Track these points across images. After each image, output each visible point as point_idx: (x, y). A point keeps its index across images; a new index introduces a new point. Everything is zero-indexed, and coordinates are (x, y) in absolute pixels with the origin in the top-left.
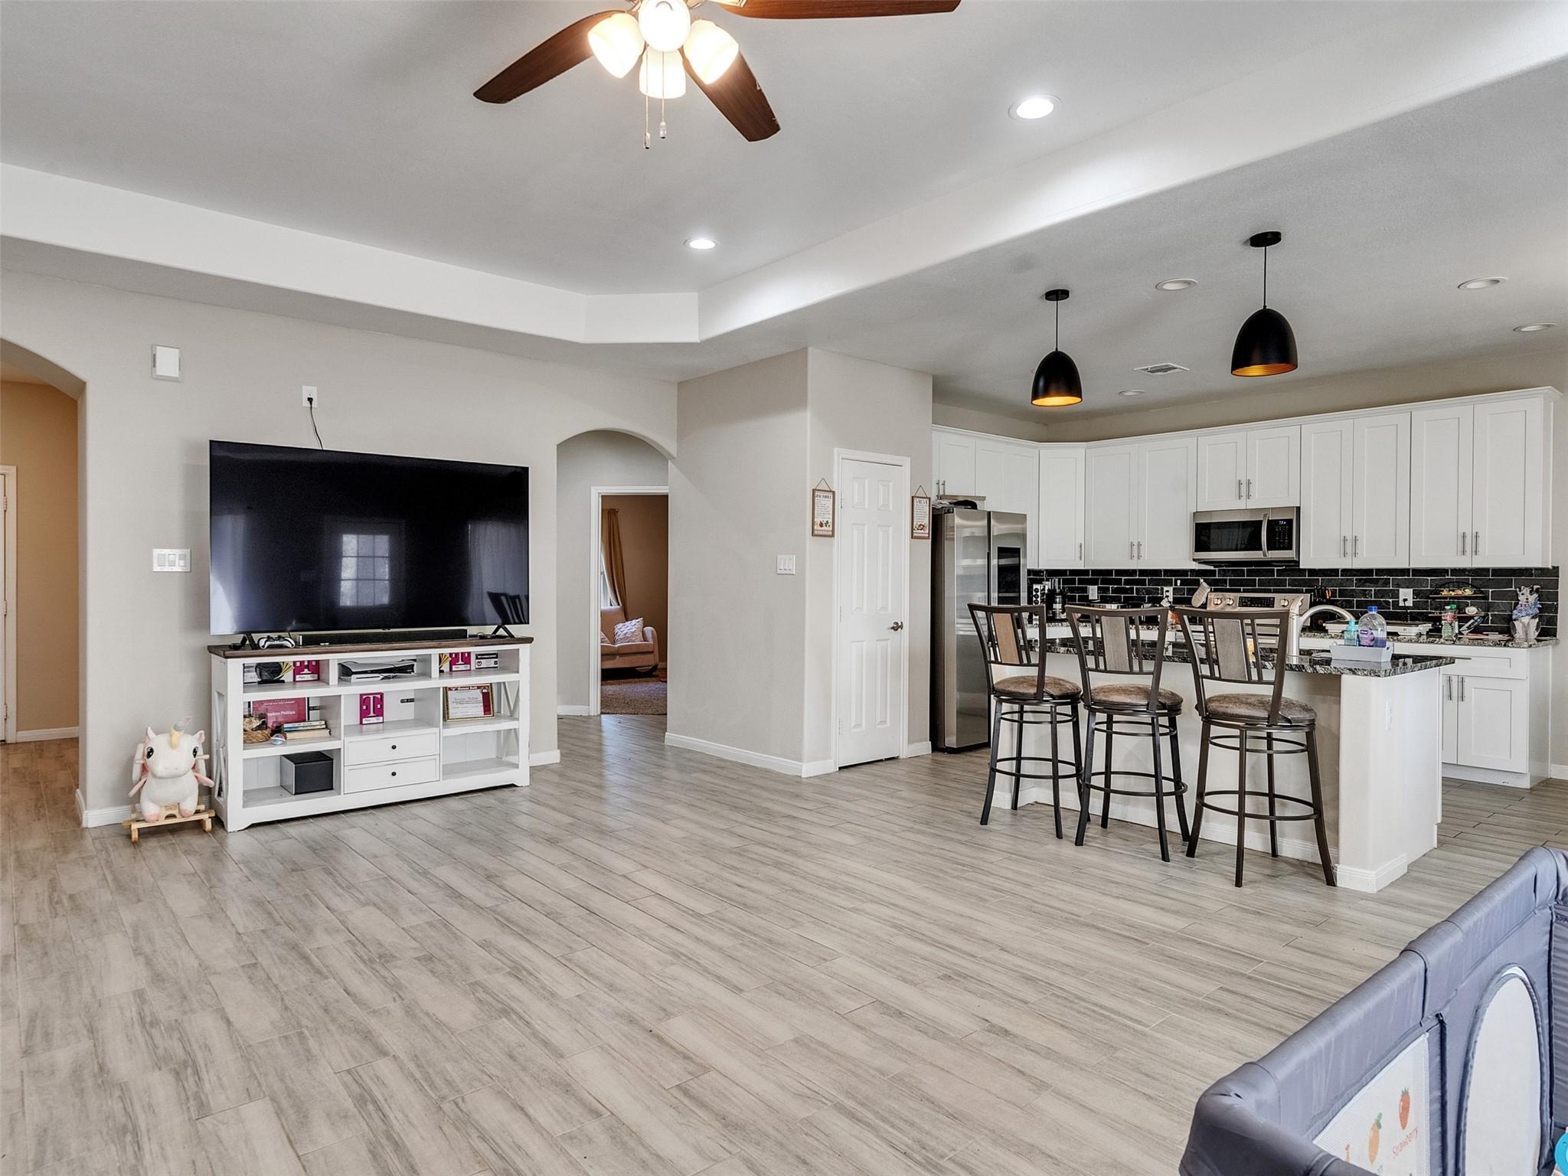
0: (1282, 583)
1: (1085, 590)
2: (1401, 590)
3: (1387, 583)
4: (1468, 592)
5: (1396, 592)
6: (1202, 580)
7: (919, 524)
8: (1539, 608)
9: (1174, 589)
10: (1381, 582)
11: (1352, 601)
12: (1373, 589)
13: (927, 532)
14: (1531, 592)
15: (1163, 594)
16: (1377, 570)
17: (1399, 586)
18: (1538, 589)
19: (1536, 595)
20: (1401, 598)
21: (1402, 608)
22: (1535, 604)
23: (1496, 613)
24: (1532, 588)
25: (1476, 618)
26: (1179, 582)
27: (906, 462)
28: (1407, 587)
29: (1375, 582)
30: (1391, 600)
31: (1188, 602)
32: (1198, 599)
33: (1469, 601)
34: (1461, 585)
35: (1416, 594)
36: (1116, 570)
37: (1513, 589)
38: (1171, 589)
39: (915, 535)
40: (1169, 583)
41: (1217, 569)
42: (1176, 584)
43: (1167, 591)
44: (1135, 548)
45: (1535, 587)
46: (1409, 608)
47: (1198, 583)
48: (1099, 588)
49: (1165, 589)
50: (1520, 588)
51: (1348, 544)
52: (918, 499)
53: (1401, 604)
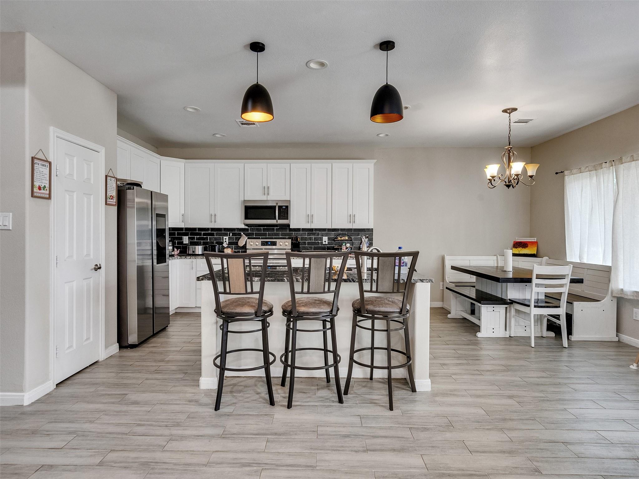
0: (278, 234)
1: (181, 239)
2: (323, 237)
3: (318, 234)
4: (347, 238)
5: (322, 238)
6: (242, 234)
7: (110, 195)
8: (369, 244)
9: (229, 238)
10: (316, 234)
11: (305, 242)
12: (313, 237)
13: (115, 201)
14: (366, 237)
15: (223, 240)
16: (315, 229)
17: (323, 236)
18: (368, 236)
19: (367, 239)
20: (324, 241)
21: (324, 245)
22: (368, 242)
23: (355, 246)
24: (366, 236)
25: (348, 248)
26: (231, 234)
27: (103, 151)
28: (326, 236)
29: (314, 234)
30: (320, 242)
31: (237, 243)
32: (241, 243)
33: (346, 242)
34: (344, 235)
35: (329, 239)
36: (198, 228)
37: (360, 237)
38: (227, 238)
39: (108, 202)
40: (226, 235)
41: (249, 228)
42: (230, 235)
43: (226, 239)
44: (213, 217)
45: (367, 236)
46: (326, 245)
47: (240, 235)
48: (188, 237)
49: (225, 237)
50: (362, 236)
51: (310, 218)
52: (109, 178)
53: (324, 243)
